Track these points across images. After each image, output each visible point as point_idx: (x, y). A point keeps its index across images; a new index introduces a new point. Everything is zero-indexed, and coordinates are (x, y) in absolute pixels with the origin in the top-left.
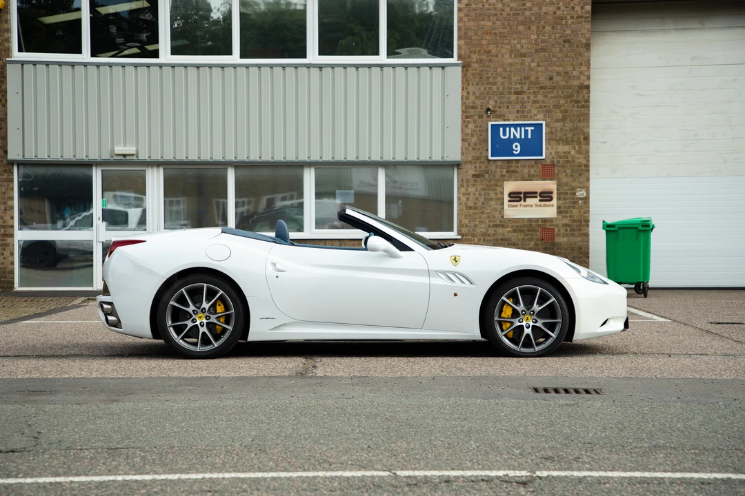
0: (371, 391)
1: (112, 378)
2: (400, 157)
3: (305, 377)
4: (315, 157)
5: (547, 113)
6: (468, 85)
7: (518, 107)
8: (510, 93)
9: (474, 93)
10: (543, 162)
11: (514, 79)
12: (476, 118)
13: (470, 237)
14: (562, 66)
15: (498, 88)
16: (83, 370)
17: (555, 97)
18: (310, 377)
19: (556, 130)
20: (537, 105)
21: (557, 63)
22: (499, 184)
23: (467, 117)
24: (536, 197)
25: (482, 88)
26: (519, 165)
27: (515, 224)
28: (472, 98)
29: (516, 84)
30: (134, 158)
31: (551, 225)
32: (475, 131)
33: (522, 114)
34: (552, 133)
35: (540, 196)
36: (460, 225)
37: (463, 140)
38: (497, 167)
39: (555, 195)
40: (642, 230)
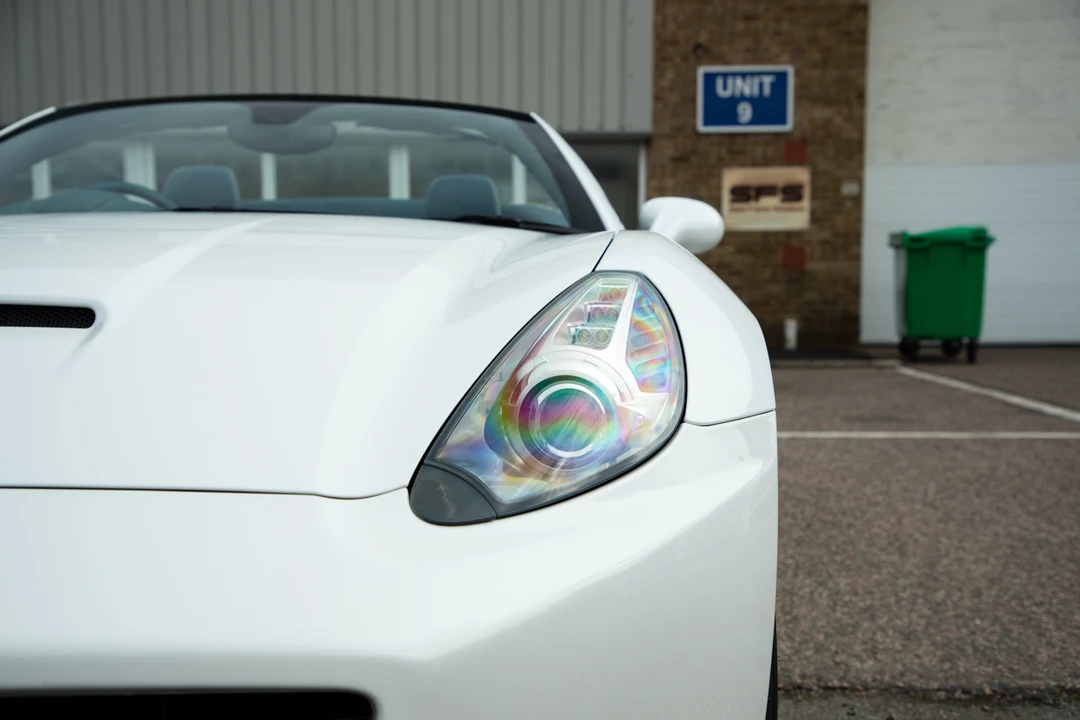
5: (796, 55)
7: (749, 42)
8: (735, 18)
9: (674, 17)
10: (788, 135)
12: (678, 61)
15: (716, 11)
17: (811, 25)
19: (811, 83)
20: (780, 39)
22: (714, 173)
23: (662, 59)
24: (776, 194)
25: (688, 10)
26: (747, 143)
27: (740, 241)
28: (671, 26)
31: (799, 243)
32: (676, 83)
33: (754, 53)
34: (805, 86)
35: (783, 193)
37: (656, 98)
38: (712, 146)
39: (807, 192)
40: (972, 246)
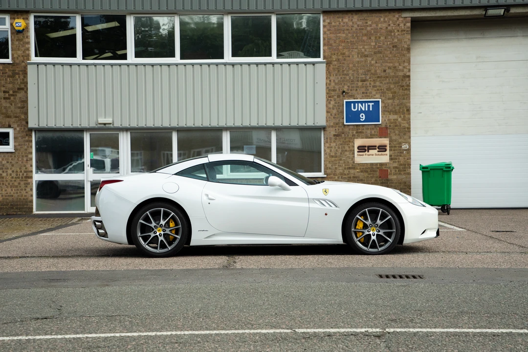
0: (273, 278)
1: (103, 271)
2: (286, 123)
3: (229, 269)
4: (230, 124)
5: (383, 94)
6: (330, 76)
7: (363, 90)
8: (358, 81)
9: (334, 81)
10: (380, 126)
11: (361, 71)
12: (336, 97)
13: (332, 176)
14: (392, 63)
15: (350, 78)
16: (84, 265)
17: (388, 83)
18: (232, 269)
19: (388, 105)
20: (376, 89)
21: (388, 61)
22: (351, 140)
23: (329, 97)
24: (376, 149)
25: (339, 78)
26: (364, 128)
27: (362, 167)
28: (333, 84)
29: (362, 75)
30: (111, 125)
31: (386, 167)
32: (335, 106)
33: (366, 94)
34: (386, 107)
35: (378, 148)
36: (326, 168)
37: (327, 112)
38: (349, 130)
39: (388, 148)
40: (446, 170)
